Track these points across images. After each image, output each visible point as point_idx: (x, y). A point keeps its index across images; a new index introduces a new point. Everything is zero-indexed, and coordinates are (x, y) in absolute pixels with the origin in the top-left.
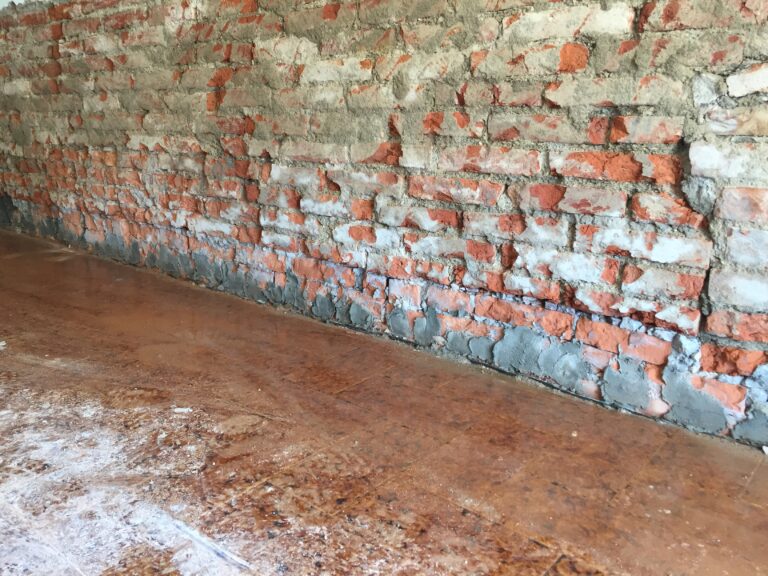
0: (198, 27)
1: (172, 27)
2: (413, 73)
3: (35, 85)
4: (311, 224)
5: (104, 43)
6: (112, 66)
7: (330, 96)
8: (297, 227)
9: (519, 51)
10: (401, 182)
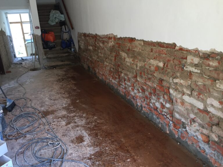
0: (113, 46)
1: (110, 45)
2: (138, 64)
3: (93, 48)
4: (126, 85)
5: (101, 45)
6: (102, 49)
7: (129, 64)
8: (125, 86)
9: (150, 66)
10: (137, 82)
